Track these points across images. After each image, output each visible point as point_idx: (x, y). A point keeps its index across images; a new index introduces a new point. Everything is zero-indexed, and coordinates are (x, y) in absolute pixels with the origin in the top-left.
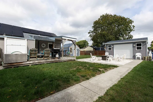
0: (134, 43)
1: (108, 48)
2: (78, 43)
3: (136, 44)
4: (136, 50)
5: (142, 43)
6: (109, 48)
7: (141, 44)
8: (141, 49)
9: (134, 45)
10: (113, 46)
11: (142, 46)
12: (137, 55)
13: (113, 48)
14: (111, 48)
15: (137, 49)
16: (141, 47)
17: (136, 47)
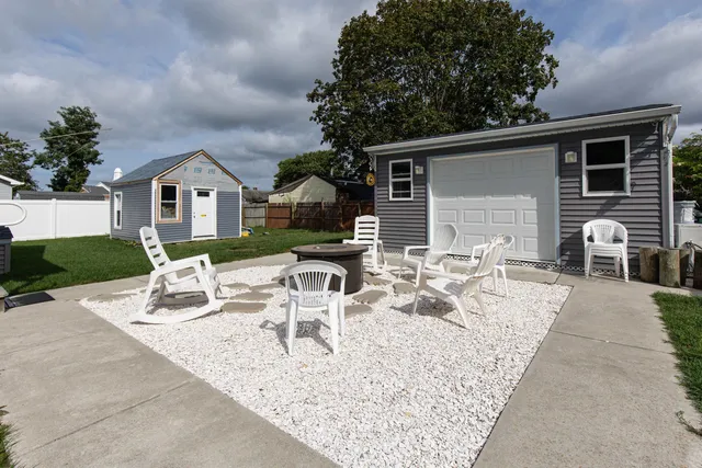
0: (565, 141)
1: (391, 180)
2: (292, 166)
3: (584, 143)
4: (585, 193)
5: (627, 139)
6: (396, 185)
7: (623, 142)
8: (621, 187)
9: (570, 157)
10: (419, 170)
11: (627, 165)
12: (591, 239)
13: (422, 180)
14: (411, 179)
15: (591, 189)
16: (622, 171)
17: (585, 167)
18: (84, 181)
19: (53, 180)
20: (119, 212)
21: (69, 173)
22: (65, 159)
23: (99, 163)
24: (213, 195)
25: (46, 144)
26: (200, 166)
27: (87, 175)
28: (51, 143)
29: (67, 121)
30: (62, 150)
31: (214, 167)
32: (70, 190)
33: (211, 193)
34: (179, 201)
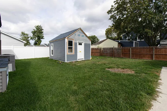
18: (41, 43)
19: (34, 43)
20: (52, 50)
21: (37, 41)
22: (37, 38)
23: (44, 39)
24: (83, 44)
25: (32, 34)
26: (79, 34)
27: (41, 42)
28: (34, 34)
29: (36, 29)
30: (36, 36)
31: (84, 34)
32: (38, 45)
33: (82, 44)
34: (73, 46)
